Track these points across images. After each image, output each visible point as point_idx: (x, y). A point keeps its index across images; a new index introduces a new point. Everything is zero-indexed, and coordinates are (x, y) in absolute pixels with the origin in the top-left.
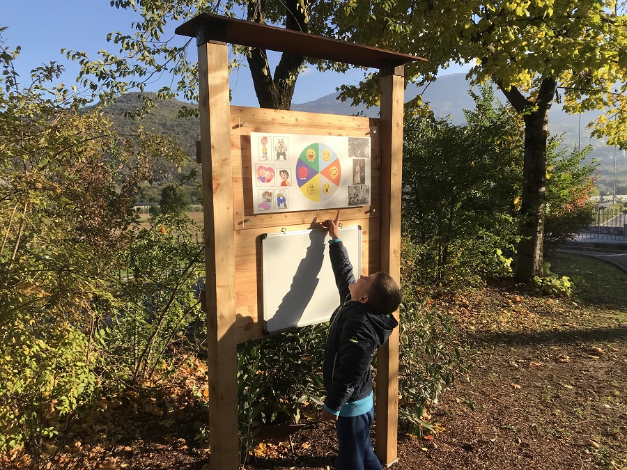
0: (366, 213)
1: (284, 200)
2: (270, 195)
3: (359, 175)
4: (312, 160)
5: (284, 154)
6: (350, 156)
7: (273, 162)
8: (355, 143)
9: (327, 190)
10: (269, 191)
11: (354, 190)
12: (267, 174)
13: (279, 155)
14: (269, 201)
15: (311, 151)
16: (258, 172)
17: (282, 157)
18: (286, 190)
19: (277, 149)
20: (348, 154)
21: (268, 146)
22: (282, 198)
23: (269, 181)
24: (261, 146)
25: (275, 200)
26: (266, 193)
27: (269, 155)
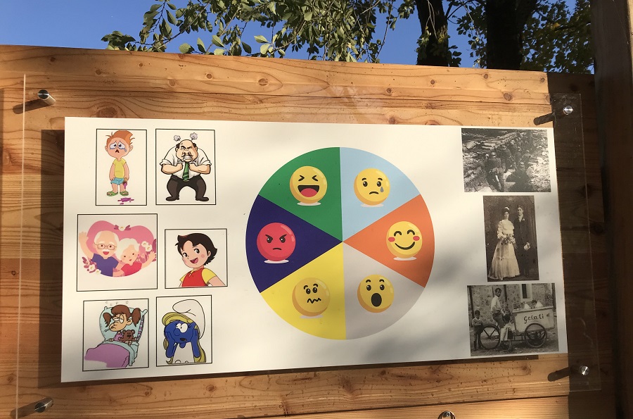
0: (554, 376)
1: (193, 334)
2: (136, 316)
3: (511, 248)
4: (314, 201)
5: (198, 184)
6: (469, 186)
7: (151, 208)
8: (492, 144)
9: (377, 300)
10: (132, 305)
11: (495, 301)
12: (123, 250)
13: (175, 186)
14: (128, 337)
15: (309, 173)
16: (90, 243)
17: (187, 193)
18: (205, 302)
19: (168, 168)
20: (460, 180)
21: (134, 159)
22: (183, 328)
23: (130, 270)
24: (107, 160)
25: (153, 335)
26: (119, 310)
27: (134, 188)
